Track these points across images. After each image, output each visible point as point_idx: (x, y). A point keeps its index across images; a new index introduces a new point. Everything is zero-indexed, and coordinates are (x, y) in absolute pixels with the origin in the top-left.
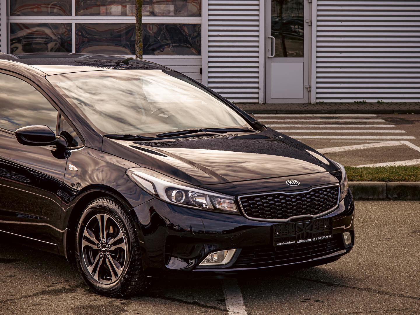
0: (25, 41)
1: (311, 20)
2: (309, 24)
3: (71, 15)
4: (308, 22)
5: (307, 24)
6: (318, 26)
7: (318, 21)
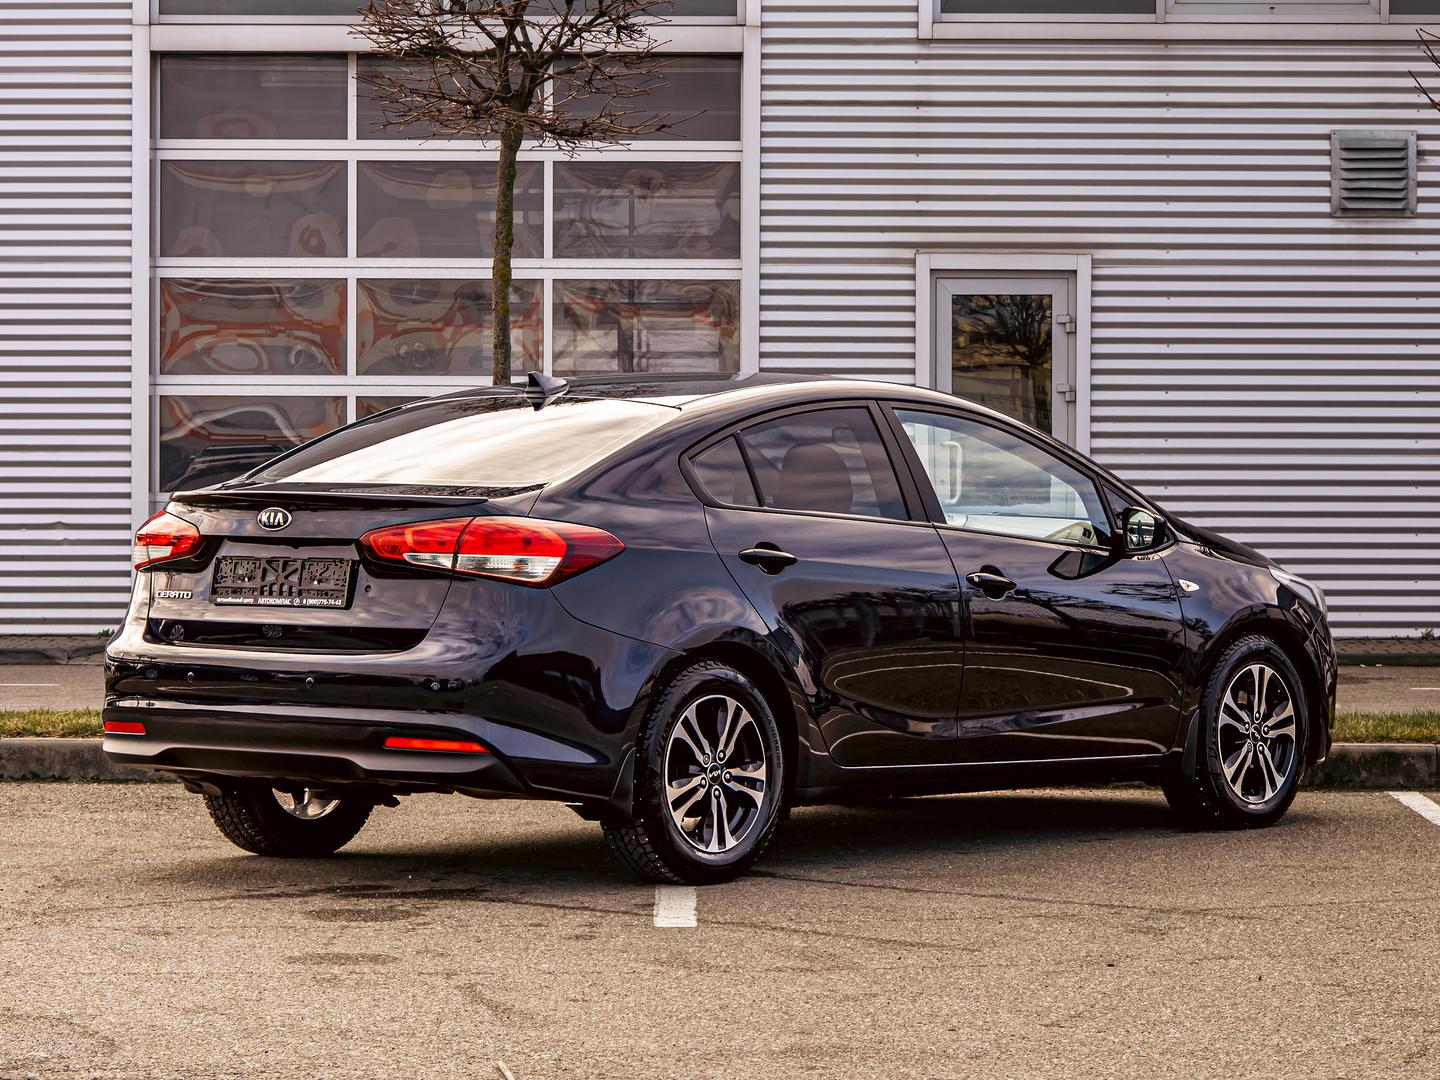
0: (203, 462)
1: (1073, 384)
2: (1068, 399)
3: (344, 372)
4: (1064, 393)
5: (1061, 396)
6: (1094, 403)
7: (1094, 388)
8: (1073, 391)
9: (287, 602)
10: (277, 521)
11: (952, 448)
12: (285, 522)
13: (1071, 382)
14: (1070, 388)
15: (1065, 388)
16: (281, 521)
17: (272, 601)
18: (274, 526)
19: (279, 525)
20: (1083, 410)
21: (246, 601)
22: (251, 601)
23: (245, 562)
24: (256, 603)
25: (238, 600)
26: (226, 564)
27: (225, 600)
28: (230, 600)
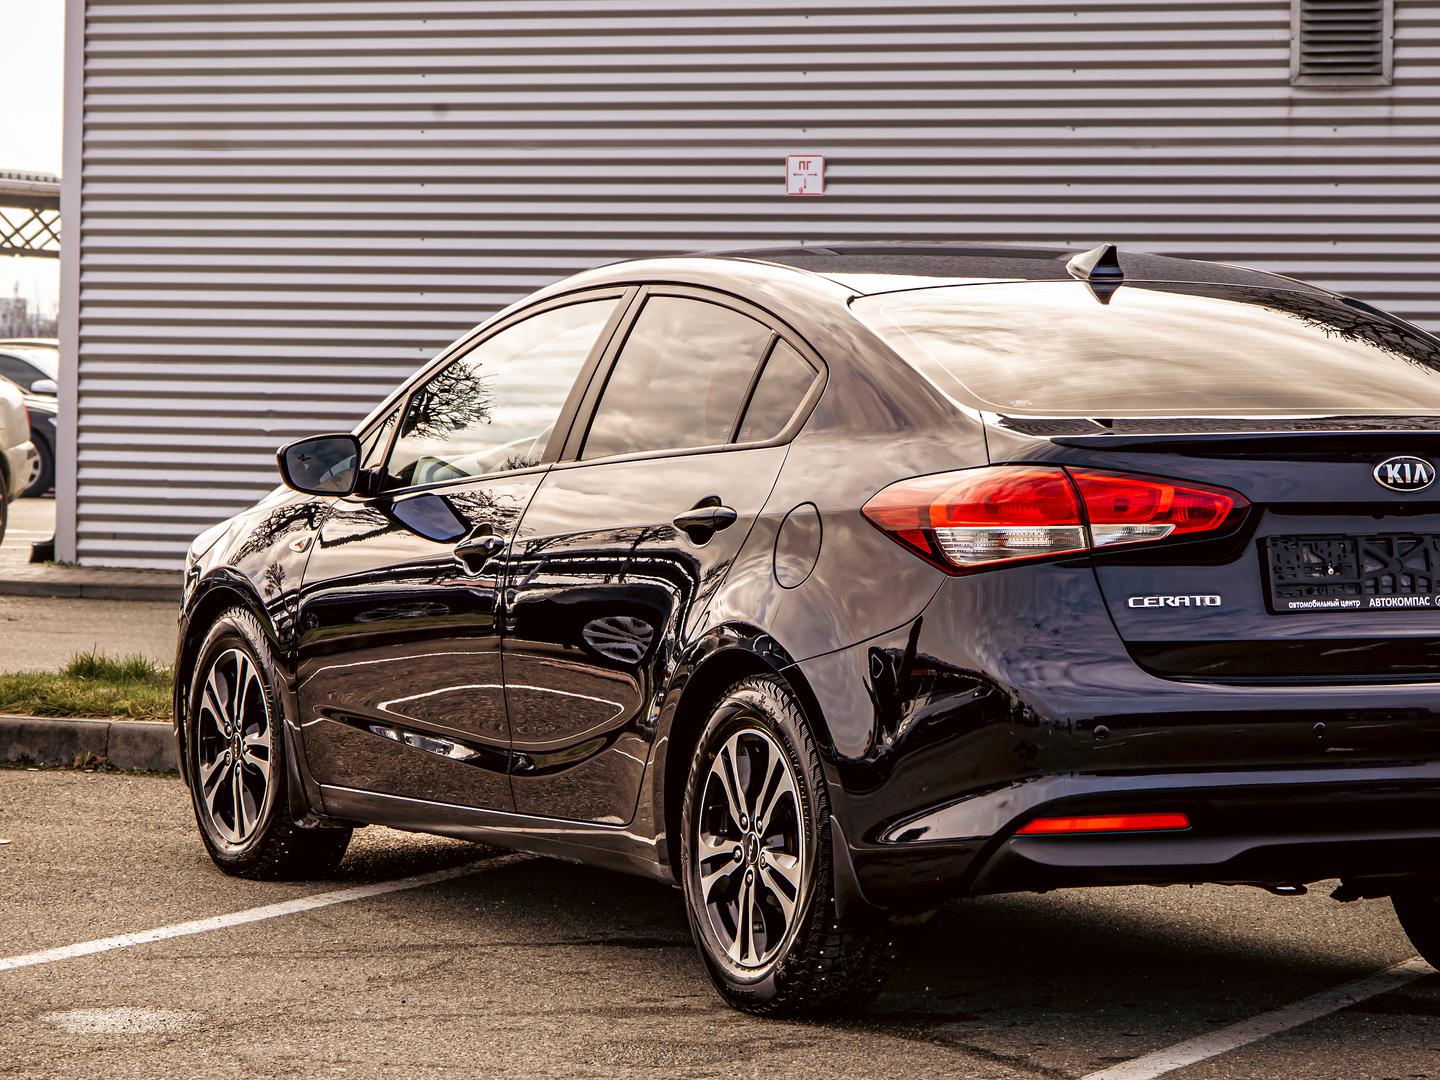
9: (1423, 601)
10: (1417, 477)
12: (1430, 478)
16: (1425, 476)
17: (1394, 602)
18: (1412, 485)
19: (1421, 482)
21: (1346, 604)
22: (1357, 603)
23: (1323, 545)
24: (1366, 609)
25: (1330, 604)
26: (1287, 548)
27: (1306, 605)
28: (1314, 604)
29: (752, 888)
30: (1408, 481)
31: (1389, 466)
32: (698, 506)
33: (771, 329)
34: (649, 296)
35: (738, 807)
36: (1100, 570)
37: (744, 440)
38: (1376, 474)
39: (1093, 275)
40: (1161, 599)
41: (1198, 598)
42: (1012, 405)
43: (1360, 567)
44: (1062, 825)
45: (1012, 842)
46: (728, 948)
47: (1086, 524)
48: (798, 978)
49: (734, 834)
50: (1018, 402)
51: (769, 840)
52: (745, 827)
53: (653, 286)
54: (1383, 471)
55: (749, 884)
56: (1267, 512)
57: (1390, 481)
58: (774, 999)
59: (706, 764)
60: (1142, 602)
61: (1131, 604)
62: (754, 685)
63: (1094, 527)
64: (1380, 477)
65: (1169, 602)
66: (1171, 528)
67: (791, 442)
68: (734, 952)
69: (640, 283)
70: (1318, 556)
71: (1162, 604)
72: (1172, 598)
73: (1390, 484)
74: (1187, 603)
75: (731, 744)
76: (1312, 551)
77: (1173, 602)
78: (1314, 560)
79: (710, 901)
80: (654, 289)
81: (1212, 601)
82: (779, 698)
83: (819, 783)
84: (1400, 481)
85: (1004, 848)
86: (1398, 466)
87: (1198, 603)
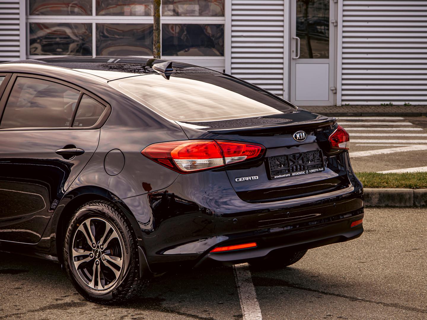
0: (45, 42)
2: (335, 25)
3: (91, 15)
4: (334, 23)
5: (332, 24)
6: (344, 26)
7: (344, 21)
8: (337, 22)
9: (304, 173)
10: (303, 137)
11: (297, 39)
13: (336, 19)
14: (336, 21)
15: (334, 21)
16: (305, 136)
17: (297, 173)
20: (340, 29)
21: (287, 175)
22: (289, 175)
23: (280, 158)
24: (291, 176)
25: (283, 176)
26: (272, 160)
27: (278, 177)
28: (280, 176)
29: (99, 266)
30: (301, 138)
31: (297, 134)
32: (65, 148)
33: (80, 91)
34: (17, 77)
35: (91, 241)
36: (227, 171)
37: (76, 126)
38: (294, 136)
39: (166, 71)
40: (244, 178)
41: (253, 177)
42: (180, 118)
43: (289, 164)
44: (225, 249)
45: (209, 255)
46: (88, 284)
47: (224, 157)
48: (122, 294)
49: (89, 249)
50: (181, 117)
51: (105, 251)
52: (95, 247)
53: (18, 74)
54: (296, 135)
55: (97, 265)
56: (268, 149)
57: (298, 139)
58: (111, 300)
59: (75, 227)
60: (239, 180)
61: (236, 181)
62: (97, 204)
63: (226, 158)
64: (295, 137)
65: (246, 179)
66: (246, 157)
67: (100, 128)
68: (91, 285)
69: (13, 73)
70: (279, 162)
71: (244, 180)
72: (246, 178)
73: (297, 140)
74: (250, 179)
75: (88, 222)
76: (278, 161)
77: (247, 179)
78: (278, 163)
79: (78, 269)
80: (19, 75)
81: (256, 178)
82: (110, 209)
83: (130, 236)
84: (300, 138)
85: (206, 256)
86: (299, 134)
87: (253, 179)
